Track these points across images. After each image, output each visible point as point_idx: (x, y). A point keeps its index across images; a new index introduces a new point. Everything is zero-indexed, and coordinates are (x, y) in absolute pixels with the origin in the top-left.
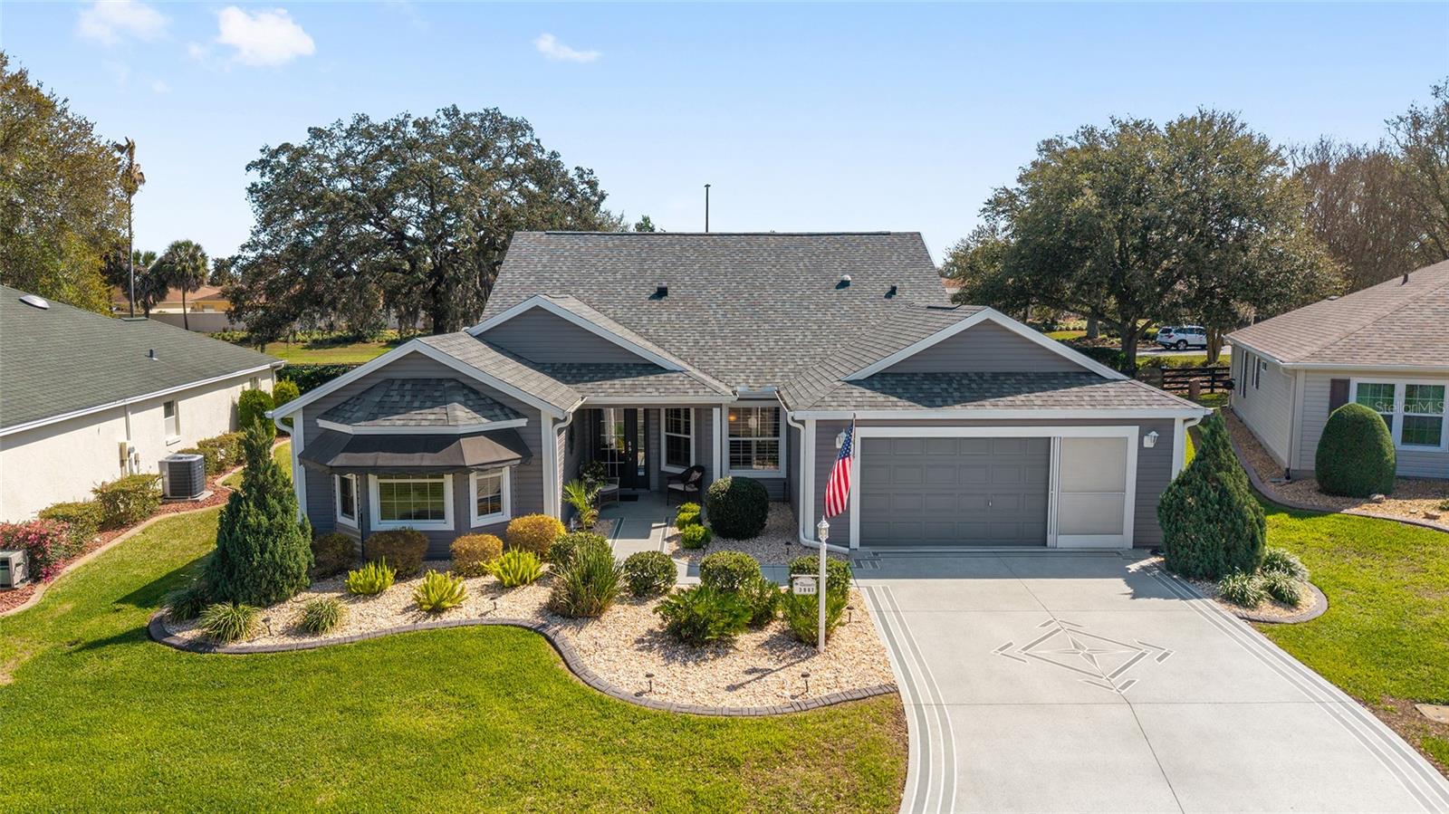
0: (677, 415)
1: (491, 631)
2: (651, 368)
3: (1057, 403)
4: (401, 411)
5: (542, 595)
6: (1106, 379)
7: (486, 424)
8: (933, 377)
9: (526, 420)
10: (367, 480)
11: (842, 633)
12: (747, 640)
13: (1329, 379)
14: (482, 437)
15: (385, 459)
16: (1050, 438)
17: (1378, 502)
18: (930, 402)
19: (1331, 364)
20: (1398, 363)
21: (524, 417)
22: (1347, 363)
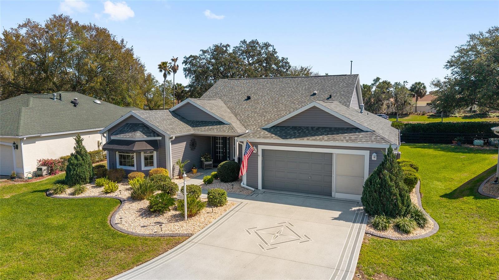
3: (334, 140)
6: (363, 131)
7: (145, 138)
8: (295, 128)
9: (161, 138)
14: (144, 142)
15: (120, 147)
16: (332, 153)
18: (284, 137)
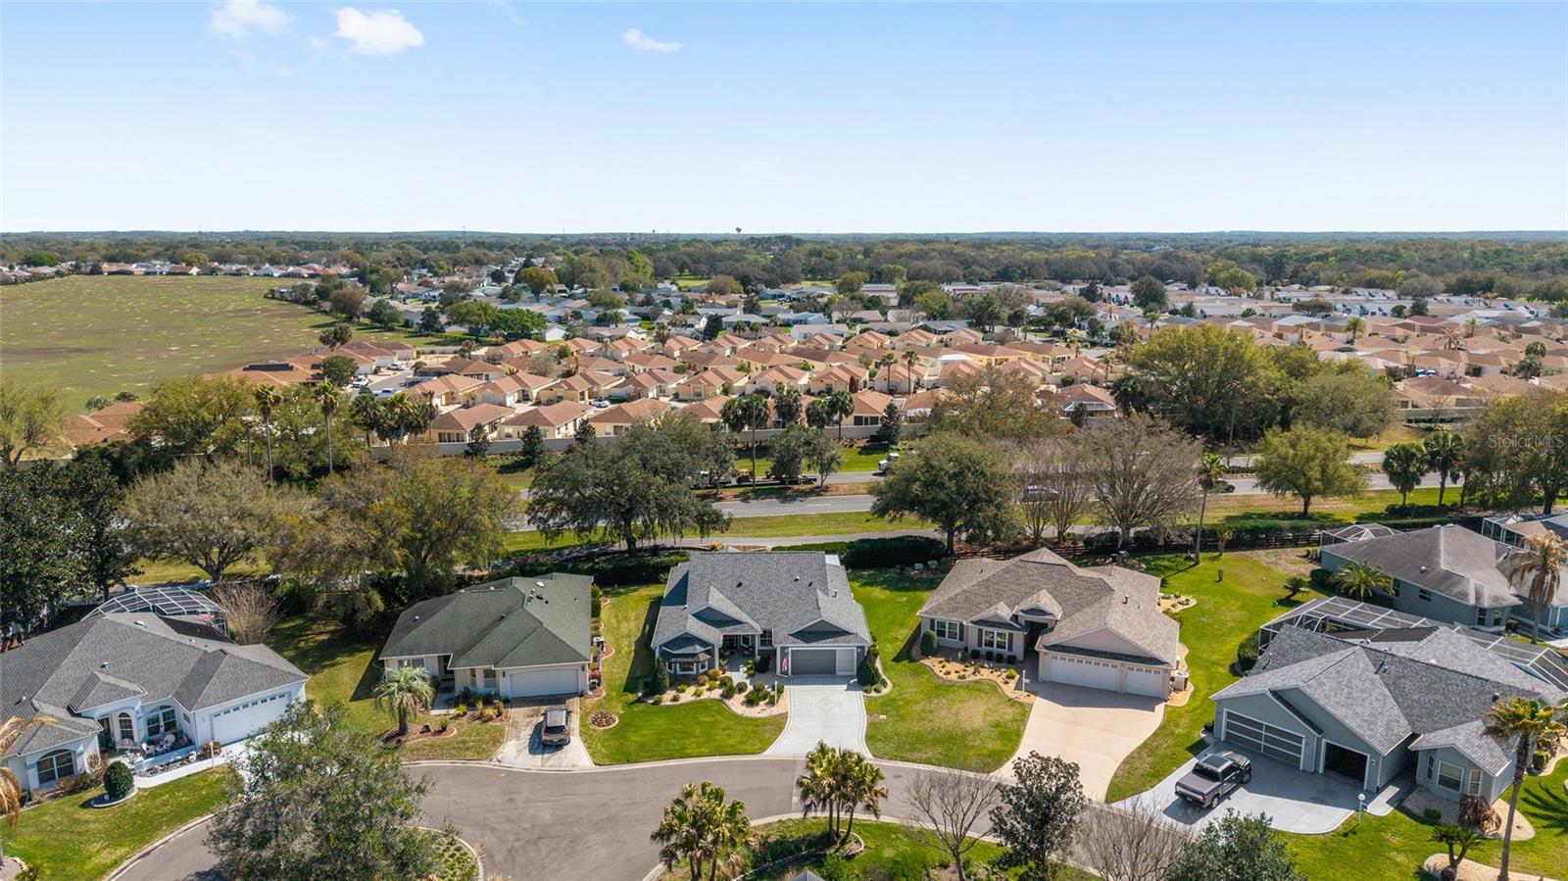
0: (746, 639)
1: (712, 700)
2: (739, 622)
5: (721, 691)
8: (808, 633)
9: (711, 647)
11: (780, 701)
12: (762, 703)
15: (679, 660)
16: (836, 650)
18: (808, 641)
20: (944, 617)
21: (711, 644)
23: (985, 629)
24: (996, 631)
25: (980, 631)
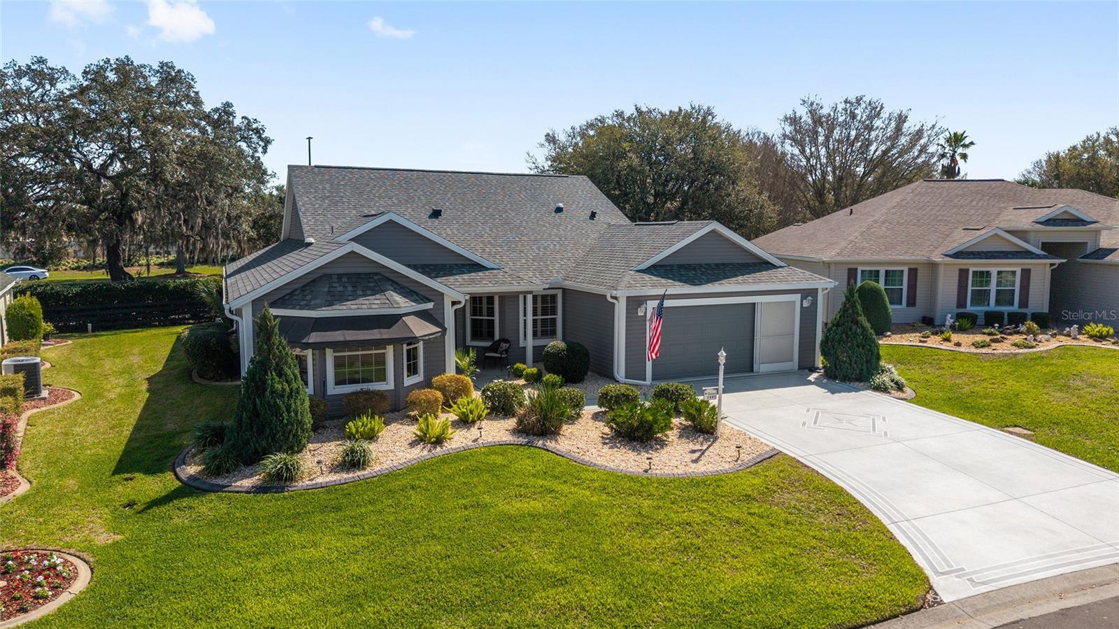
0: (480, 301)
2: (478, 267)
3: (760, 281)
4: (350, 298)
6: (775, 266)
7: (415, 307)
8: (681, 266)
9: (433, 303)
10: (325, 354)
13: (846, 269)
14: (412, 316)
16: (755, 303)
17: (889, 336)
18: (693, 282)
19: (849, 259)
20: (881, 258)
21: (430, 301)
22: (855, 258)
23: (974, 265)
24: (994, 267)
25: (963, 273)
